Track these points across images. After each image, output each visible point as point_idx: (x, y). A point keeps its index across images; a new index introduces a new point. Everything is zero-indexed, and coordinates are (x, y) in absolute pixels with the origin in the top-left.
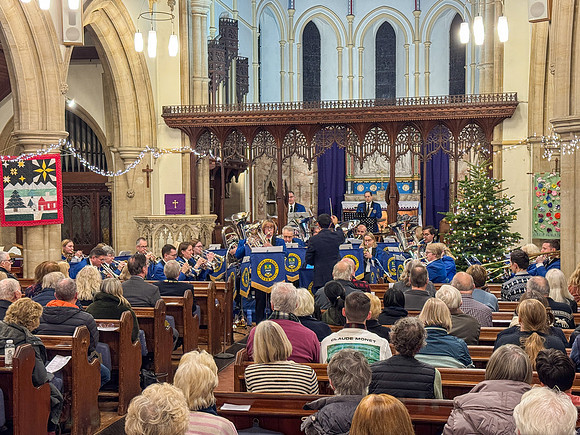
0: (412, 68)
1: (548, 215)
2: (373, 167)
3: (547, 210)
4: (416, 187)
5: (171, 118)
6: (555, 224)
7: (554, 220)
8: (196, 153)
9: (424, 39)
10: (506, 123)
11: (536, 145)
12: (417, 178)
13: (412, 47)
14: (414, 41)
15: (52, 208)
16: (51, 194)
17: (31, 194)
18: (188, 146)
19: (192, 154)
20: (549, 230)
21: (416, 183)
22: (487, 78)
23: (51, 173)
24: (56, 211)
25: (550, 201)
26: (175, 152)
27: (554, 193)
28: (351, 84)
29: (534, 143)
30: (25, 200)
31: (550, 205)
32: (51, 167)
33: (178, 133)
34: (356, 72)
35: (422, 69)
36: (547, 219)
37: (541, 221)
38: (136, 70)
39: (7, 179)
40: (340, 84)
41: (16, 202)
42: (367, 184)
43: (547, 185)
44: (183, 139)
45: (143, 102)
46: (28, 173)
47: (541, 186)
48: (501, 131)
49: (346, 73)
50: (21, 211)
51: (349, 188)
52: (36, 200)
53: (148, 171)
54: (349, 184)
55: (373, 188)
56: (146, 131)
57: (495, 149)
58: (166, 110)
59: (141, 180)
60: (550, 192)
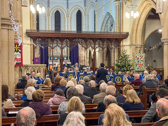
0: (66, 24)
1: (138, 64)
2: (56, 52)
3: (138, 63)
4: (69, 58)
5: (28, 34)
6: (139, 67)
7: (139, 65)
8: (35, 45)
9: (70, 16)
10: (124, 40)
11: (133, 46)
12: (69, 56)
14: (67, 17)
15: (19, 61)
16: (19, 56)
18: (32, 43)
19: (33, 45)
20: (138, 68)
21: (69, 57)
22: (117, 28)
23: (19, 49)
24: (21, 62)
25: (138, 61)
26: (28, 44)
27: (139, 59)
29: (133, 45)
31: (138, 62)
32: (19, 47)
33: (29, 38)
34: (50, 24)
36: (138, 65)
37: (136, 66)
40: (46, 27)
42: (54, 57)
43: (138, 57)
44: (31, 40)
47: (136, 57)
48: (123, 42)
51: (49, 58)
54: (49, 57)
55: (56, 58)
57: (121, 47)
58: (26, 30)
60: (138, 58)
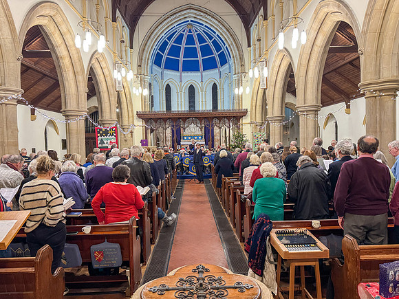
5: (140, 116)
8: (147, 126)
9: (204, 91)
10: (244, 118)
12: (203, 134)
13: (201, 93)
14: (201, 91)
17: (107, 140)
18: (144, 124)
19: (145, 127)
21: (203, 136)
26: (140, 126)
28: (181, 104)
29: (252, 123)
30: (105, 142)
33: (141, 120)
35: (204, 100)
37: (255, 146)
38: (128, 99)
39: (99, 135)
40: (178, 104)
41: (102, 142)
42: (187, 137)
43: (257, 136)
44: (143, 122)
45: (130, 109)
46: (106, 133)
47: (255, 136)
48: (243, 120)
49: (180, 101)
50: (104, 145)
52: (109, 142)
53: (132, 132)
54: (182, 137)
55: (189, 138)
56: (131, 119)
57: (241, 125)
58: (137, 112)
59: (130, 135)
60: (258, 138)
